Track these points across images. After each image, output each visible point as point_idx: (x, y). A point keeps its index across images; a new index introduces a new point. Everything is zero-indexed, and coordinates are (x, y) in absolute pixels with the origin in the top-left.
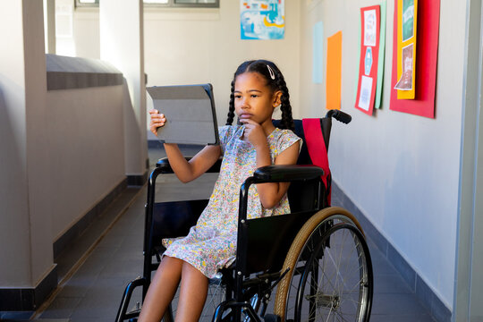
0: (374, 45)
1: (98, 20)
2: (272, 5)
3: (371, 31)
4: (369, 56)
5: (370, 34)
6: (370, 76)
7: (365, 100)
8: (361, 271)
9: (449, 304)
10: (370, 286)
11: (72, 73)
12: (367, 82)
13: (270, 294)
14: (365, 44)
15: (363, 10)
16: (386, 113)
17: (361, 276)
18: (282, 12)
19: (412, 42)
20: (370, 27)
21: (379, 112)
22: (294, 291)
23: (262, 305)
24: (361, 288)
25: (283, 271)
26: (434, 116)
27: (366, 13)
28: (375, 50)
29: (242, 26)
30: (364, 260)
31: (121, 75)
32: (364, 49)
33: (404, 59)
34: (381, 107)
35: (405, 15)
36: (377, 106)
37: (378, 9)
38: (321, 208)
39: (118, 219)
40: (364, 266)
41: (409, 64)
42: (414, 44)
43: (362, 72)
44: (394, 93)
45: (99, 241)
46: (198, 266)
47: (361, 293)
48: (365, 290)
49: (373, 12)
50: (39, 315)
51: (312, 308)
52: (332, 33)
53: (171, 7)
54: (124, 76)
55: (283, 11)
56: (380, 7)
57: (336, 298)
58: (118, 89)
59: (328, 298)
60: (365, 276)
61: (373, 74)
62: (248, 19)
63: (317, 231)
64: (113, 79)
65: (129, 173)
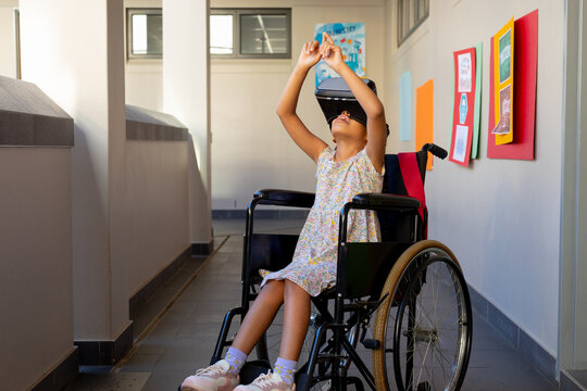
0: (469, 90)
1: (161, 73)
2: (352, 55)
3: (465, 76)
4: (464, 103)
5: (465, 79)
6: (466, 124)
7: (460, 151)
8: (459, 308)
9: (553, 352)
10: (469, 324)
11: (142, 123)
12: (462, 131)
13: (369, 319)
14: (460, 91)
15: (456, 54)
16: (485, 164)
17: (460, 314)
18: (362, 64)
19: (509, 83)
20: (464, 72)
21: (476, 162)
22: (392, 323)
23: (361, 330)
24: (460, 326)
25: (383, 294)
26: (534, 157)
27: (459, 56)
28: (471, 97)
29: (317, 78)
30: (462, 298)
31: (187, 130)
32: (458, 96)
33: (502, 101)
34: (478, 157)
35: (502, 56)
36: (474, 156)
37: (473, 52)
38: (418, 240)
39: (187, 285)
40: (463, 304)
41: (507, 107)
42: (511, 84)
43: (456, 121)
44: (492, 138)
45: (169, 307)
46: (301, 284)
47: (460, 333)
48: (464, 329)
49: (468, 56)
50: (118, 370)
51: (410, 344)
52: (421, 82)
53: (235, 58)
54: (190, 132)
55: (364, 60)
56: (475, 49)
57: (435, 333)
58: (183, 146)
59: (426, 333)
60: (464, 314)
61: (469, 122)
62: (324, 71)
63: (414, 263)
64: (178, 134)
65: (194, 240)
